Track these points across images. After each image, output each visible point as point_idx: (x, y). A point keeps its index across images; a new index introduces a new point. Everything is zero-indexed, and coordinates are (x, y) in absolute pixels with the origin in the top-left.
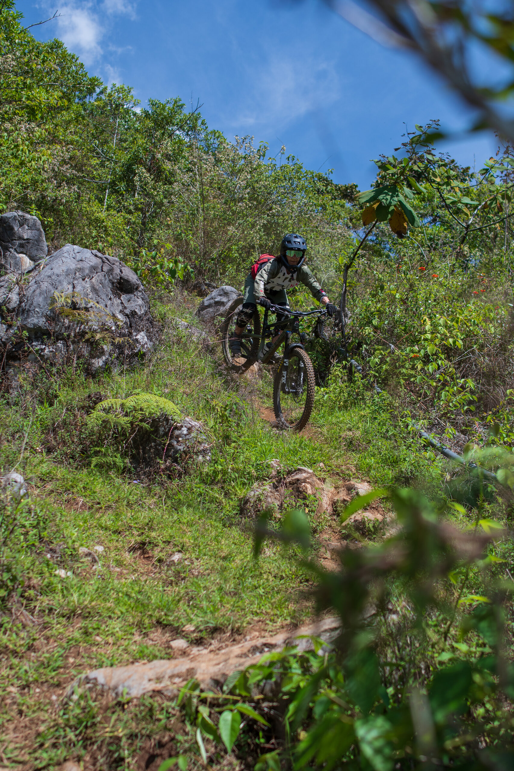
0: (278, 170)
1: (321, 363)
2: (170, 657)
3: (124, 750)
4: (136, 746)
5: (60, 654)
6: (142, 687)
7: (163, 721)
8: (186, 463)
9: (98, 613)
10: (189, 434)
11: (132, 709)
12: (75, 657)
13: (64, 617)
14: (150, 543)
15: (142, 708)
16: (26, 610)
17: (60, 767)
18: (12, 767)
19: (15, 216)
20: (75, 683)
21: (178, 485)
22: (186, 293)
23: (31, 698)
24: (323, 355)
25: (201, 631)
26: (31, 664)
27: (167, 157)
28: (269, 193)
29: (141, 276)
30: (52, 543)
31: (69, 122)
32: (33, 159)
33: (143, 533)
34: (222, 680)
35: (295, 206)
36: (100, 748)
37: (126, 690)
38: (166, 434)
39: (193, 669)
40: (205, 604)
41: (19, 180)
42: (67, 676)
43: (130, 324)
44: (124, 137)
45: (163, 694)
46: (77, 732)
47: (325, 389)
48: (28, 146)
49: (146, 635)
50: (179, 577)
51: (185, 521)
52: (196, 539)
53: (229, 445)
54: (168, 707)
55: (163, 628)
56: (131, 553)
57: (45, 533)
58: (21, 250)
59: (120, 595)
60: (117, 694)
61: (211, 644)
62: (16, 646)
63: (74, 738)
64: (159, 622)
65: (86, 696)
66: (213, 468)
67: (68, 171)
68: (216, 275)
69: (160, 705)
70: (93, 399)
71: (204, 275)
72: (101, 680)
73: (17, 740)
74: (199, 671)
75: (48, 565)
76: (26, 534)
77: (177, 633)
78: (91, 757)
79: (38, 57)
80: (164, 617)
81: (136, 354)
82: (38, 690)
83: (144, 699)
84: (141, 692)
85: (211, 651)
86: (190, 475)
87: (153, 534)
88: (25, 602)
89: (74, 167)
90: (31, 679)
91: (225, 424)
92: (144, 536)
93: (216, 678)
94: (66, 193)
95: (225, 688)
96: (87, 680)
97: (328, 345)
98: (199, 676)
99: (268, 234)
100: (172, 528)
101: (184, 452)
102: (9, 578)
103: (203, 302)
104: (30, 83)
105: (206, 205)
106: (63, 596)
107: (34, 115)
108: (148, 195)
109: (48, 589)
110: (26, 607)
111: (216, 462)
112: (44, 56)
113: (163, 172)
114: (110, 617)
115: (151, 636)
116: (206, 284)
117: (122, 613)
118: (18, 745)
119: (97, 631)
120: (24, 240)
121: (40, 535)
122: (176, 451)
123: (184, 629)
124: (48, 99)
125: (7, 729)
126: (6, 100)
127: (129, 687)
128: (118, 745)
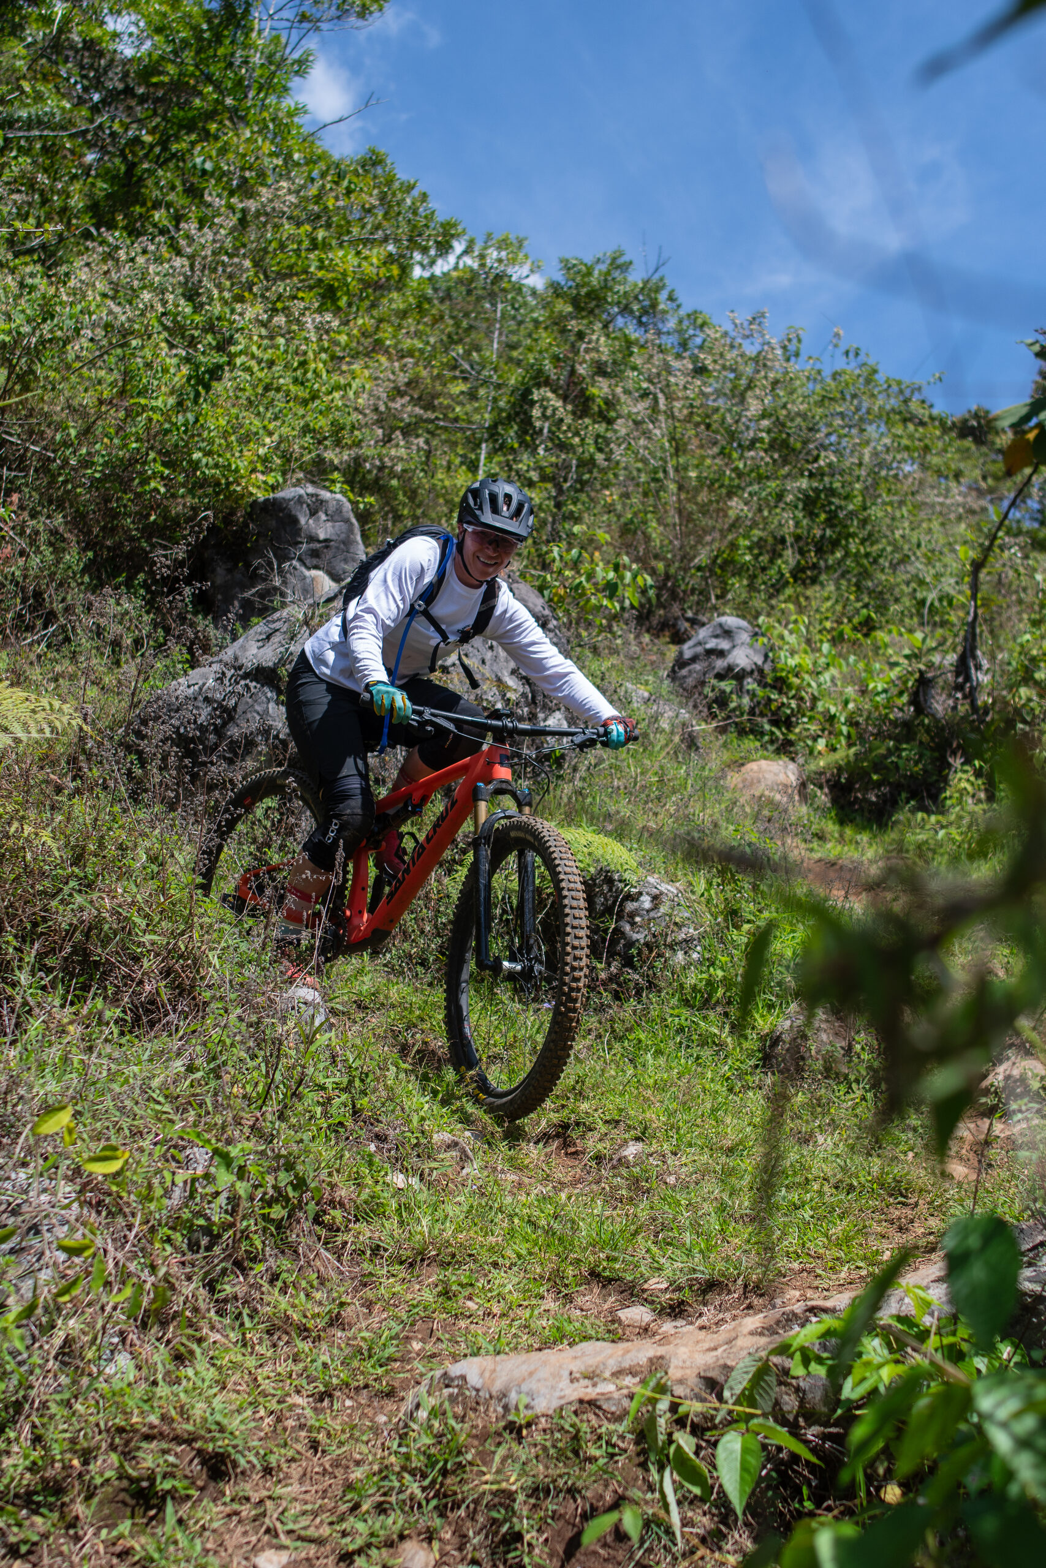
0: (829, 380)
1: (929, 767)
2: (614, 1336)
3: (521, 1518)
4: (547, 1510)
5: (393, 1332)
6: (558, 1394)
7: (601, 1462)
8: (651, 967)
9: (470, 1255)
10: (655, 907)
11: (539, 1438)
12: (423, 1340)
13: (401, 1263)
14: (578, 1124)
15: (558, 1435)
16: (327, 1249)
17: (391, 1550)
18: (296, 1549)
19: (300, 496)
20: (423, 1389)
21: (635, 1012)
22: (646, 638)
23: (335, 1418)
24: (932, 749)
25: (679, 1289)
26: (335, 1351)
27: (600, 370)
28: (810, 430)
29: (551, 600)
30: (378, 1121)
31: (403, 314)
32: (337, 387)
33: (563, 1106)
34: (721, 1379)
35: (867, 452)
36: (472, 1516)
37: (525, 1400)
38: (609, 910)
39: (662, 1357)
40: (688, 1238)
41: (307, 425)
42: (408, 1375)
43: (534, 697)
44: (515, 338)
45: (599, 1408)
46: (426, 1483)
47: (940, 817)
48: (325, 363)
49: (569, 1299)
50: (638, 1186)
51: (651, 1082)
52: (671, 1114)
53: (738, 927)
54: (610, 1434)
55: (604, 1286)
56: (541, 1145)
57: (364, 1101)
58: (315, 561)
59: (516, 1221)
60: (506, 1408)
61: (701, 1315)
62: (305, 1316)
63: (419, 1495)
64: (594, 1274)
65: (444, 1413)
66: (704, 976)
67: (406, 410)
68: (708, 599)
69: (594, 1430)
70: (461, 845)
71: (683, 601)
72: (474, 1380)
73: (307, 1497)
74: (674, 1363)
75: (370, 1163)
76: (327, 1103)
77: (632, 1295)
78: (454, 1533)
79: (336, 183)
80: (605, 1264)
81: (547, 757)
82: (348, 1403)
83: (562, 1417)
84: (556, 1404)
85: (702, 1328)
86: (659, 991)
87: (584, 1106)
88: (323, 1233)
89: (416, 401)
90: (335, 1381)
91: (728, 888)
92: (566, 1111)
93: (709, 1374)
94: (402, 452)
95: (726, 1394)
96: (447, 1381)
97: (943, 729)
98: (674, 1373)
99: (812, 515)
100: (622, 1094)
101: (647, 944)
102: (291, 1183)
103: (681, 653)
104: (324, 239)
105: (681, 460)
106: (401, 1223)
107: (335, 300)
108: (563, 446)
109: (371, 1211)
110: (326, 1243)
111: (713, 964)
112: (350, 182)
113: (594, 401)
114: (495, 1265)
115: (579, 1300)
116: (688, 620)
117: (519, 1256)
118: (309, 1507)
119: (470, 1290)
120: (319, 542)
121: (354, 1106)
122: (631, 944)
123: (646, 1286)
124: (359, 266)
125: (288, 1476)
126: (278, 273)
127: (531, 1394)
128: (509, 1508)
